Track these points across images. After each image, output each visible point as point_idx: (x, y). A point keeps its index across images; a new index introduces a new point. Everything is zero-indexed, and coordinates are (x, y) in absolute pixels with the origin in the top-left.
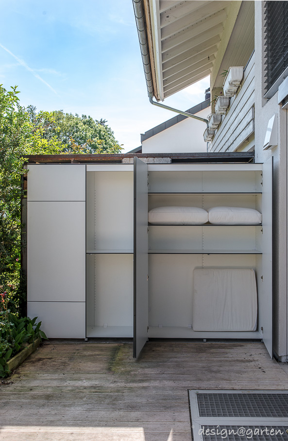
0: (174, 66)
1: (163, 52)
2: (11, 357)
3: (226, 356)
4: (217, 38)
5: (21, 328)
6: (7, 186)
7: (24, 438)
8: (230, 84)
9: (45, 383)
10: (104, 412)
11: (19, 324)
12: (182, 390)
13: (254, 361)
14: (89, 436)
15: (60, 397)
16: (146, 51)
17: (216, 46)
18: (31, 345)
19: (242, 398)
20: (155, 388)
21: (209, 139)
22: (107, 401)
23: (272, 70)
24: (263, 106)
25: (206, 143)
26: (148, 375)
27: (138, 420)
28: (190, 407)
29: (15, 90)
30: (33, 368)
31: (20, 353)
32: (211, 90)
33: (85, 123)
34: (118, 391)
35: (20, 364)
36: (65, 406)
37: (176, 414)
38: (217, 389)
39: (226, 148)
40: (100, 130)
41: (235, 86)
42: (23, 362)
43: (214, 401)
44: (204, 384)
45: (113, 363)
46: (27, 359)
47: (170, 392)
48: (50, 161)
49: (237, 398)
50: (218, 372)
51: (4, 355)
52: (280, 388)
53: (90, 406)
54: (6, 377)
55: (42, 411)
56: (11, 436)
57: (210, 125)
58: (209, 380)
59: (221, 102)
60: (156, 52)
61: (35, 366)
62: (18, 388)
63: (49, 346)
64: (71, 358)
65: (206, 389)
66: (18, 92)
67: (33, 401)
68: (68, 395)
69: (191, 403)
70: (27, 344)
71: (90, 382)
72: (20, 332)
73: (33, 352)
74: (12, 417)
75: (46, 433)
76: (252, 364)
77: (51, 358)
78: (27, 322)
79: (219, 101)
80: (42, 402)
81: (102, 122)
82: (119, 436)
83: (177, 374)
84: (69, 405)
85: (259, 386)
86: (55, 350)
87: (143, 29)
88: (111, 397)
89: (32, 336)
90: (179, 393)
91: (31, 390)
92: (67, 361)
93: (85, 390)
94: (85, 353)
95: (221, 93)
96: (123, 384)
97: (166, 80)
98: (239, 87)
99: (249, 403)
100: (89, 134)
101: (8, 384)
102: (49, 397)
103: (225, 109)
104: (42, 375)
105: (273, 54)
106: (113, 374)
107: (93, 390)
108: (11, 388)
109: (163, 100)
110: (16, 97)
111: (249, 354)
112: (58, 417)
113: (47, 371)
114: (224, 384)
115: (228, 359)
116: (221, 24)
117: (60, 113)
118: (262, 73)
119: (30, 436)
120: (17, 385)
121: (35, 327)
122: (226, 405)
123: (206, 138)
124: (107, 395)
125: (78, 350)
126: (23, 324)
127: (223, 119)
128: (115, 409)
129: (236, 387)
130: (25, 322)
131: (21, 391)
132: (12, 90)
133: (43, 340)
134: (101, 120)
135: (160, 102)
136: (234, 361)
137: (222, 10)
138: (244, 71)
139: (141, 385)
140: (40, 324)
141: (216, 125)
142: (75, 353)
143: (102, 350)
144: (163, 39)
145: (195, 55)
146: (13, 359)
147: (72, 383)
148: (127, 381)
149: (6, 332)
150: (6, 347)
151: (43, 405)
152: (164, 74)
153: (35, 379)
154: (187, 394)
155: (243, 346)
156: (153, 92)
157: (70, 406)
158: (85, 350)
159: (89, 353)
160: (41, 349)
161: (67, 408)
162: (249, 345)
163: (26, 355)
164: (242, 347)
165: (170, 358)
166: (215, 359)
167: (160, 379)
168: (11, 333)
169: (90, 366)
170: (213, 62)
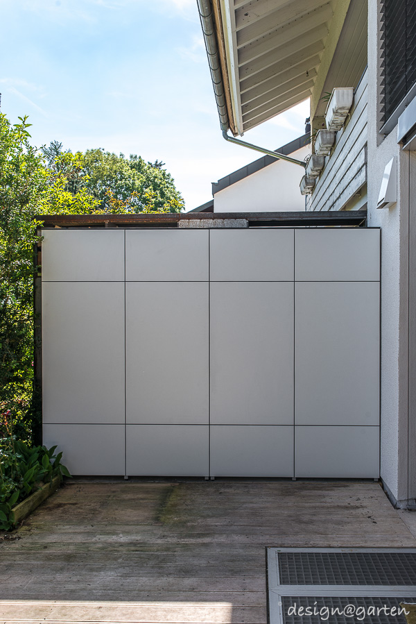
0: (257, 85)
1: (240, 66)
2: (19, 501)
3: (323, 500)
4: (320, 45)
5: (32, 462)
6: (12, 260)
7: (33, 613)
8: (334, 112)
9: (65, 539)
10: (146, 579)
11: (30, 456)
12: (257, 547)
13: (362, 507)
14: (124, 612)
15: (85, 558)
16: (216, 64)
17: (317, 56)
18: (48, 485)
19: (342, 559)
20: (220, 545)
21: (308, 191)
22: (151, 563)
23: (390, 93)
24: (378, 146)
25: (304, 196)
26: (211, 527)
27: (193, 590)
28: (267, 572)
29: (24, 122)
30: (50, 517)
31: (31, 497)
32: (311, 120)
33: (132, 167)
34: (168, 549)
35: (31, 512)
36: (92, 570)
37: (247, 581)
38: (306, 546)
39: (331, 204)
40: (155, 177)
41: (342, 115)
42: (36, 508)
43: (302, 563)
44: (288, 540)
45: (162, 510)
46: (42, 504)
47: (241, 551)
48: (75, 223)
49: (334, 559)
50: (311, 522)
51: (7, 499)
52: (396, 545)
53: (127, 570)
54: (10, 530)
55: (59, 577)
56: (15, 612)
57: (309, 171)
58: (296, 533)
59: (322, 138)
60: (230, 66)
61: (52, 515)
62: (27, 545)
63: (73, 486)
64: (104, 504)
65: (291, 547)
66: (29, 125)
67: (47, 563)
68: (96, 555)
69: (269, 566)
70: (41, 484)
71: (129, 537)
72: (32, 466)
73: (50, 496)
74: (18, 585)
75: (64, 607)
76: (360, 511)
77: (76, 504)
78: (42, 453)
79: (319, 137)
80: (59, 564)
81: (158, 165)
82: (165, 611)
83: (253, 526)
84: (97, 568)
85: (366, 542)
86: (82, 493)
87: (211, 32)
88: (158, 557)
89: (49, 472)
90: (254, 552)
91: (45, 547)
92: (98, 507)
93: (121, 548)
94: (125, 496)
95: (323, 125)
96: (175, 540)
97: (246, 106)
98: (348, 116)
99: (350, 565)
100: (138, 183)
101: (13, 539)
102: (70, 557)
103: (329, 149)
104: (62, 527)
105: (391, 70)
106: (162, 526)
107: (133, 548)
108: (16, 545)
109: (242, 135)
110: (26, 132)
111: (355, 498)
112: (82, 586)
113: (69, 522)
114: (318, 540)
115: (325, 505)
116: (325, 24)
117: (99, 152)
118: (378, 97)
119: (40, 611)
120: (26, 541)
121: (53, 460)
122: (319, 568)
123: (303, 189)
124: (152, 555)
125: (114, 492)
126: (36, 455)
127: (327, 162)
128: (161, 575)
129: (335, 544)
130: (38, 452)
131: (31, 550)
132: (20, 123)
133: (66, 478)
134: (157, 162)
135: (238, 137)
136: (334, 507)
137: (325, 4)
138: (354, 94)
139: (200, 540)
140: (60, 455)
141: (317, 171)
142: (109, 496)
143: (147, 492)
144: (240, 47)
145: (288, 69)
146: (21, 504)
147: (104, 538)
148: (181, 536)
149: (10, 467)
150: (11, 487)
151: (62, 569)
152: (243, 98)
153: (52, 532)
154: (264, 553)
155: (347, 486)
156: (227, 123)
157: (99, 570)
158: (123, 491)
159: (130, 496)
160: (62, 490)
161: (95, 573)
162: (357, 486)
163: (40, 499)
164: (346, 488)
165: (244, 503)
166: (307, 505)
167: (227, 532)
168: (18, 469)
169: (130, 514)
170: (315, 79)
